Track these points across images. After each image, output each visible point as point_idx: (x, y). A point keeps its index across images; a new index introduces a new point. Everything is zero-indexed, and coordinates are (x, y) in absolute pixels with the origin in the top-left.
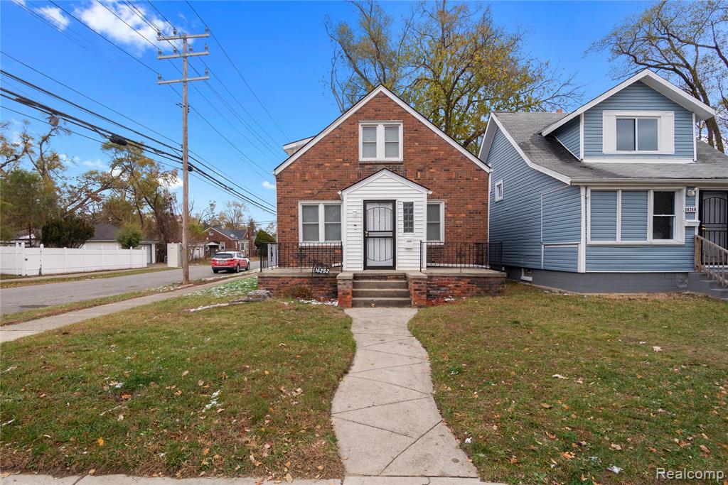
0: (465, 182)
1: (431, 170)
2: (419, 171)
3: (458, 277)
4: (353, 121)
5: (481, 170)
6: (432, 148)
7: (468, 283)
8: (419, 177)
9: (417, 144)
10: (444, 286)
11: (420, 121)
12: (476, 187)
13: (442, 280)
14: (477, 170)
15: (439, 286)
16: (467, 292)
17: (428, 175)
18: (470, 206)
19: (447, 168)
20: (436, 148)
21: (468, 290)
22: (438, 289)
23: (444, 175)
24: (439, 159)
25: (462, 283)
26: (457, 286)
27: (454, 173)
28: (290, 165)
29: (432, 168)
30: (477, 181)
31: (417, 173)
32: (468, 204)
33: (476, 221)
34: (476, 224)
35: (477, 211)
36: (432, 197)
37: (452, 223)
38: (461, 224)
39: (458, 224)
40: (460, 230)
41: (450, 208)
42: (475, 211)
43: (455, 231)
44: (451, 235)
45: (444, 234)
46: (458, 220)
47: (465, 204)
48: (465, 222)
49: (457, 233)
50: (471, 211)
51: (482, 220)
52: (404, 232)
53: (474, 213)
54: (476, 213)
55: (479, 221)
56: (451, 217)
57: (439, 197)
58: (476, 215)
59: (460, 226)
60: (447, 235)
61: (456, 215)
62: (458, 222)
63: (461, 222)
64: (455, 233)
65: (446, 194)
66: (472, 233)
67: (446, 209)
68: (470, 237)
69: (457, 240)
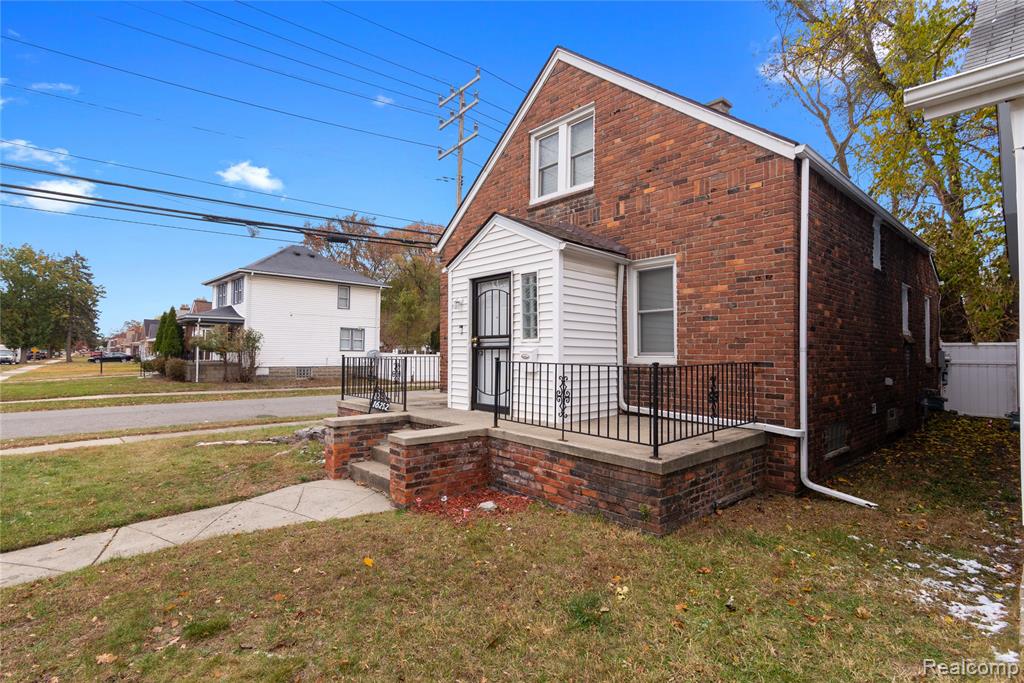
0: (724, 200)
1: (646, 191)
2: (621, 198)
3: (552, 452)
4: (522, 137)
5: (772, 155)
6: (648, 140)
7: (572, 473)
8: (622, 212)
9: (618, 140)
10: (526, 469)
11: (624, 90)
12: (757, 209)
13: (522, 453)
14: (758, 160)
15: (516, 467)
16: (568, 494)
17: (639, 204)
18: (741, 261)
19: (681, 176)
20: (657, 136)
21: (572, 489)
22: (516, 474)
23: (674, 196)
24: (663, 161)
25: (558, 469)
26: (549, 474)
27: (697, 184)
28: (452, 234)
29: (647, 186)
30: (759, 191)
31: (618, 205)
32: (733, 257)
33: (756, 302)
34: (756, 310)
35: (761, 272)
36: (649, 252)
37: (694, 311)
38: (716, 312)
39: (708, 312)
40: (712, 328)
41: (689, 273)
42: (754, 273)
43: (700, 330)
44: (690, 341)
45: (676, 338)
46: (708, 302)
47: (726, 258)
48: (727, 306)
49: (706, 335)
50: (742, 274)
51: (774, 296)
52: (524, 338)
53: (751, 280)
54: (758, 278)
55: (765, 300)
56: (691, 296)
57: (662, 251)
58: (756, 285)
59: (713, 318)
60: (682, 340)
61: (702, 289)
62: (708, 306)
63: (717, 306)
64: (700, 336)
65: (678, 241)
66: (747, 334)
67: (678, 276)
68: (740, 344)
69: (705, 352)
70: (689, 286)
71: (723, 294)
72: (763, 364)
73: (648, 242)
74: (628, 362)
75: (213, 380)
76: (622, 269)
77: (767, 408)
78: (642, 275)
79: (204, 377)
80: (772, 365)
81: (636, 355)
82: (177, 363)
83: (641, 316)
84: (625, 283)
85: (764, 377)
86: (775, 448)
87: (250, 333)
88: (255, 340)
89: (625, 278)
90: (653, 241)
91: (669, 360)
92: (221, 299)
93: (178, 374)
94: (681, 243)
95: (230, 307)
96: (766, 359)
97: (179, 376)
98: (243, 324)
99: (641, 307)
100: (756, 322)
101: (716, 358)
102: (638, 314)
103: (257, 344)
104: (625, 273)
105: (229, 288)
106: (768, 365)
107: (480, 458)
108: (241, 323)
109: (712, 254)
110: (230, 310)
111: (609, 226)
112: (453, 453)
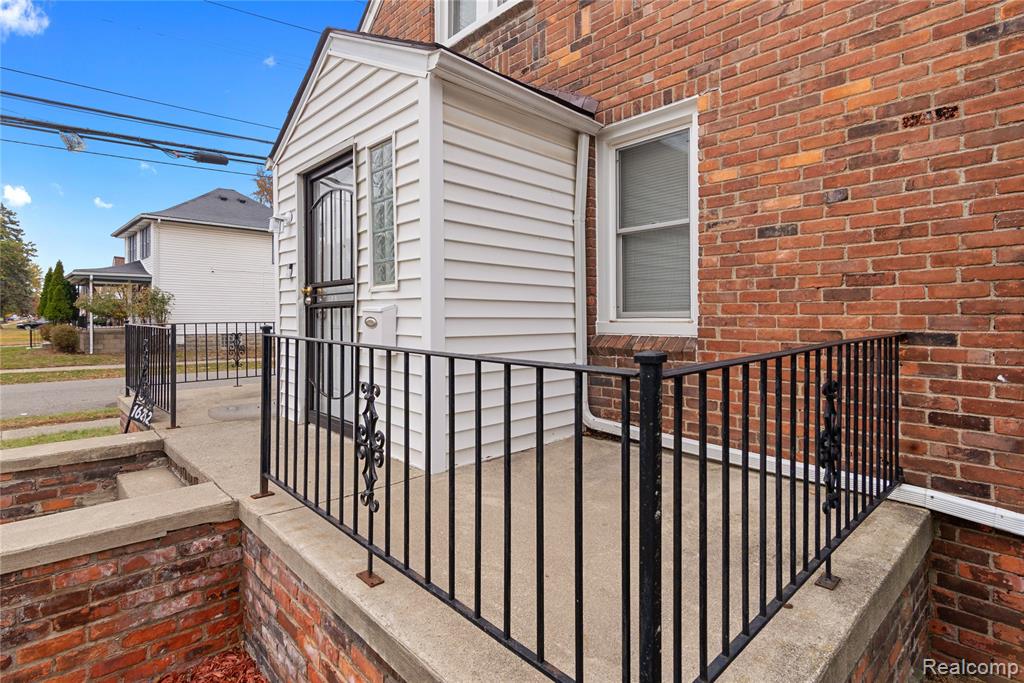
2: (584, 3)
3: (335, 616)
8: (586, 30)
10: (294, 634)
15: (279, 619)
17: (619, 5)
18: (864, 84)
22: (279, 637)
25: (348, 673)
26: (331, 675)
31: (578, 18)
32: (839, 80)
33: (904, 181)
34: (904, 202)
35: (924, 101)
36: (639, 104)
37: (738, 219)
38: (796, 215)
39: (773, 218)
40: (782, 254)
41: (726, 134)
42: (899, 109)
43: (751, 261)
44: (726, 286)
45: (695, 281)
46: (771, 194)
47: (820, 86)
48: (823, 200)
49: (767, 271)
50: (866, 117)
51: (961, 161)
52: (376, 283)
53: (893, 126)
54: (916, 120)
55: (931, 173)
56: (730, 186)
57: (668, 94)
58: (906, 139)
59: (784, 231)
60: (708, 284)
61: (758, 166)
62: (770, 203)
63: (796, 201)
64: (753, 272)
65: (703, 66)
66: (876, 264)
67: (702, 144)
68: (857, 287)
69: (764, 309)
70: (727, 164)
71: (811, 171)
72: (924, 338)
73: (636, 81)
74: (598, 331)
75: (113, 351)
76: (584, 141)
77: (934, 450)
78: (625, 156)
79: (100, 347)
80: (951, 340)
81: (613, 316)
82: (63, 330)
83: (625, 239)
84: (591, 173)
85: (925, 370)
86: (959, 554)
87: (157, 293)
88: (164, 302)
89: (591, 164)
90: (648, 77)
91: (682, 326)
92: (132, 253)
93: (64, 344)
94: (709, 70)
95: (139, 262)
96: (932, 325)
97: (68, 346)
98: (150, 282)
99: (623, 221)
100: (903, 233)
101: (791, 324)
102: (618, 235)
103: (167, 307)
104: (591, 154)
105: (138, 237)
106: (936, 339)
107: (216, 577)
108: (147, 283)
109: (783, 83)
110: (138, 266)
111: (562, 63)
112: (116, 581)
